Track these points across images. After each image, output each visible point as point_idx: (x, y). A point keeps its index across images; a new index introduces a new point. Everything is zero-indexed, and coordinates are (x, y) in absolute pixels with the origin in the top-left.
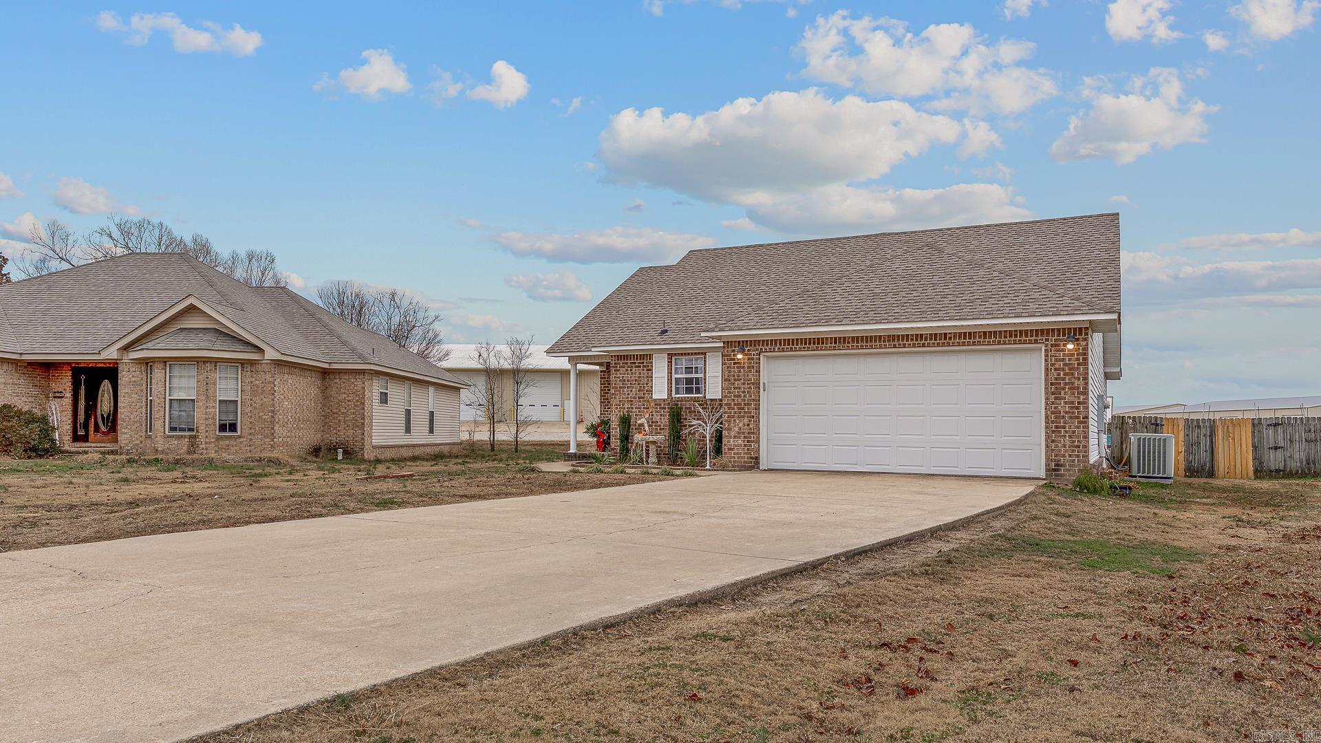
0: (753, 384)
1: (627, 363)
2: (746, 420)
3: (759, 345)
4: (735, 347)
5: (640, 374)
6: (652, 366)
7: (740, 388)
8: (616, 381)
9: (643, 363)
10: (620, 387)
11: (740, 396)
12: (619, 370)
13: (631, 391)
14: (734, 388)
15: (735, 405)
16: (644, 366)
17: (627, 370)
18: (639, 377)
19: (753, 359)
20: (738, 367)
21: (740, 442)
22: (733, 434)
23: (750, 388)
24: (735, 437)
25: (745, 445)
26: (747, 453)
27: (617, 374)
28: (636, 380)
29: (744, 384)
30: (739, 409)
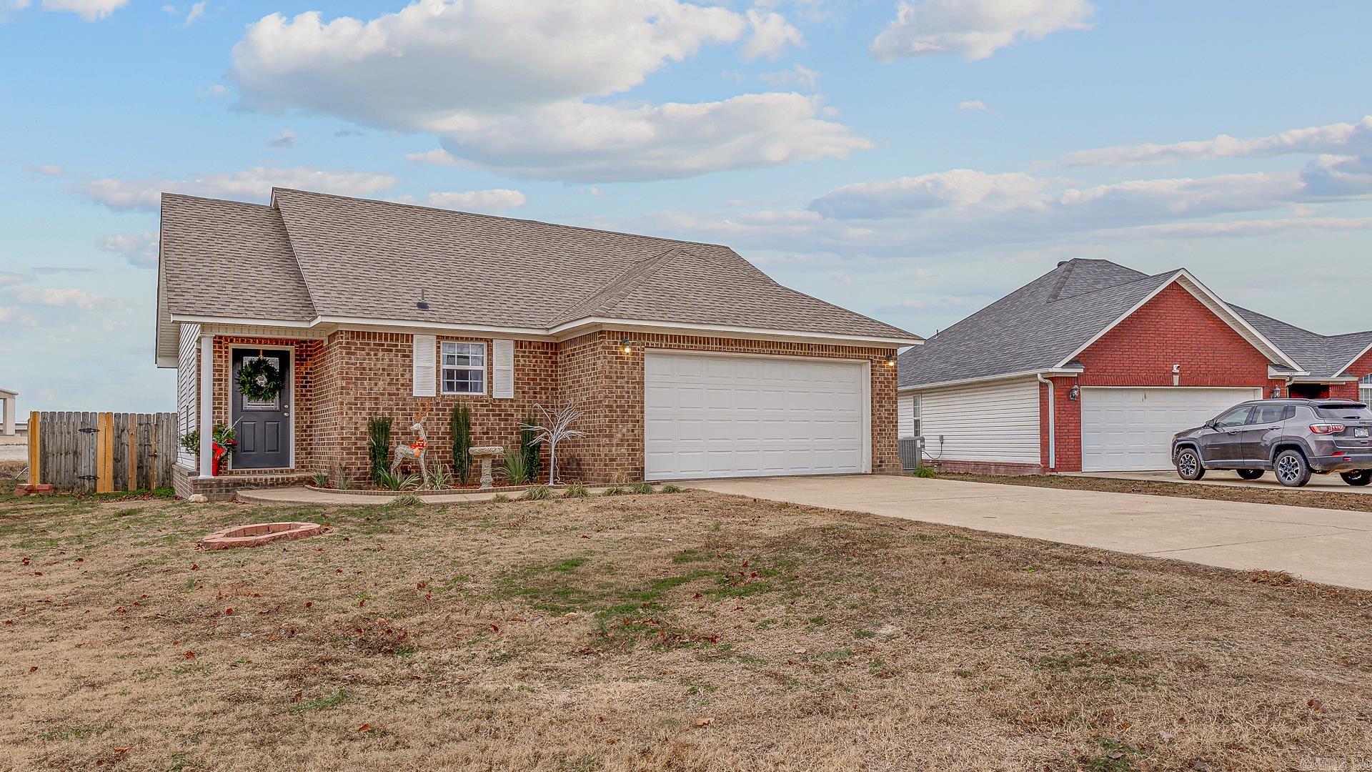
0: (638, 383)
1: (368, 344)
2: (630, 425)
3: (644, 339)
4: (618, 338)
5: (391, 360)
6: (411, 351)
7: (623, 387)
8: (349, 368)
9: (397, 346)
10: (357, 379)
11: (623, 397)
12: (354, 354)
13: (376, 384)
14: (617, 387)
15: (617, 407)
16: (397, 351)
17: (368, 354)
18: (389, 365)
19: (638, 354)
20: (620, 363)
21: (623, 450)
22: (615, 441)
23: (635, 388)
24: (618, 445)
25: (629, 455)
26: (631, 464)
27: (350, 358)
28: (384, 370)
29: (628, 383)
30: (622, 412)
